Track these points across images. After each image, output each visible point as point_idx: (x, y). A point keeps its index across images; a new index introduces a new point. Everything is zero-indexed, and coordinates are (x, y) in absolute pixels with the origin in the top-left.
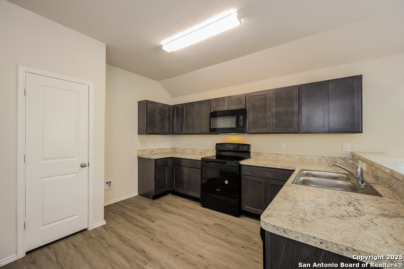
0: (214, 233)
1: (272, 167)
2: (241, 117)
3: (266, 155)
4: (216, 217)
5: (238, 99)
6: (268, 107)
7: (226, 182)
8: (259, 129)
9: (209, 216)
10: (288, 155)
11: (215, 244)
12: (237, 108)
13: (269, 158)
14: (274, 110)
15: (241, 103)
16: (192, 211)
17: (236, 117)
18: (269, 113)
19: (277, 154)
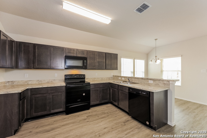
0: (94, 119)
1: (102, 83)
2: (85, 61)
3: (90, 79)
4: (82, 114)
5: (83, 52)
6: (96, 59)
7: (84, 94)
8: (92, 67)
9: (78, 116)
10: (98, 78)
11: (101, 121)
12: (82, 56)
13: (91, 80)
14: (98, 60)
15: (84, 54)
16: (65, 120)
17: (82, 61)
18: (96, 61)
19: (94, 78)
